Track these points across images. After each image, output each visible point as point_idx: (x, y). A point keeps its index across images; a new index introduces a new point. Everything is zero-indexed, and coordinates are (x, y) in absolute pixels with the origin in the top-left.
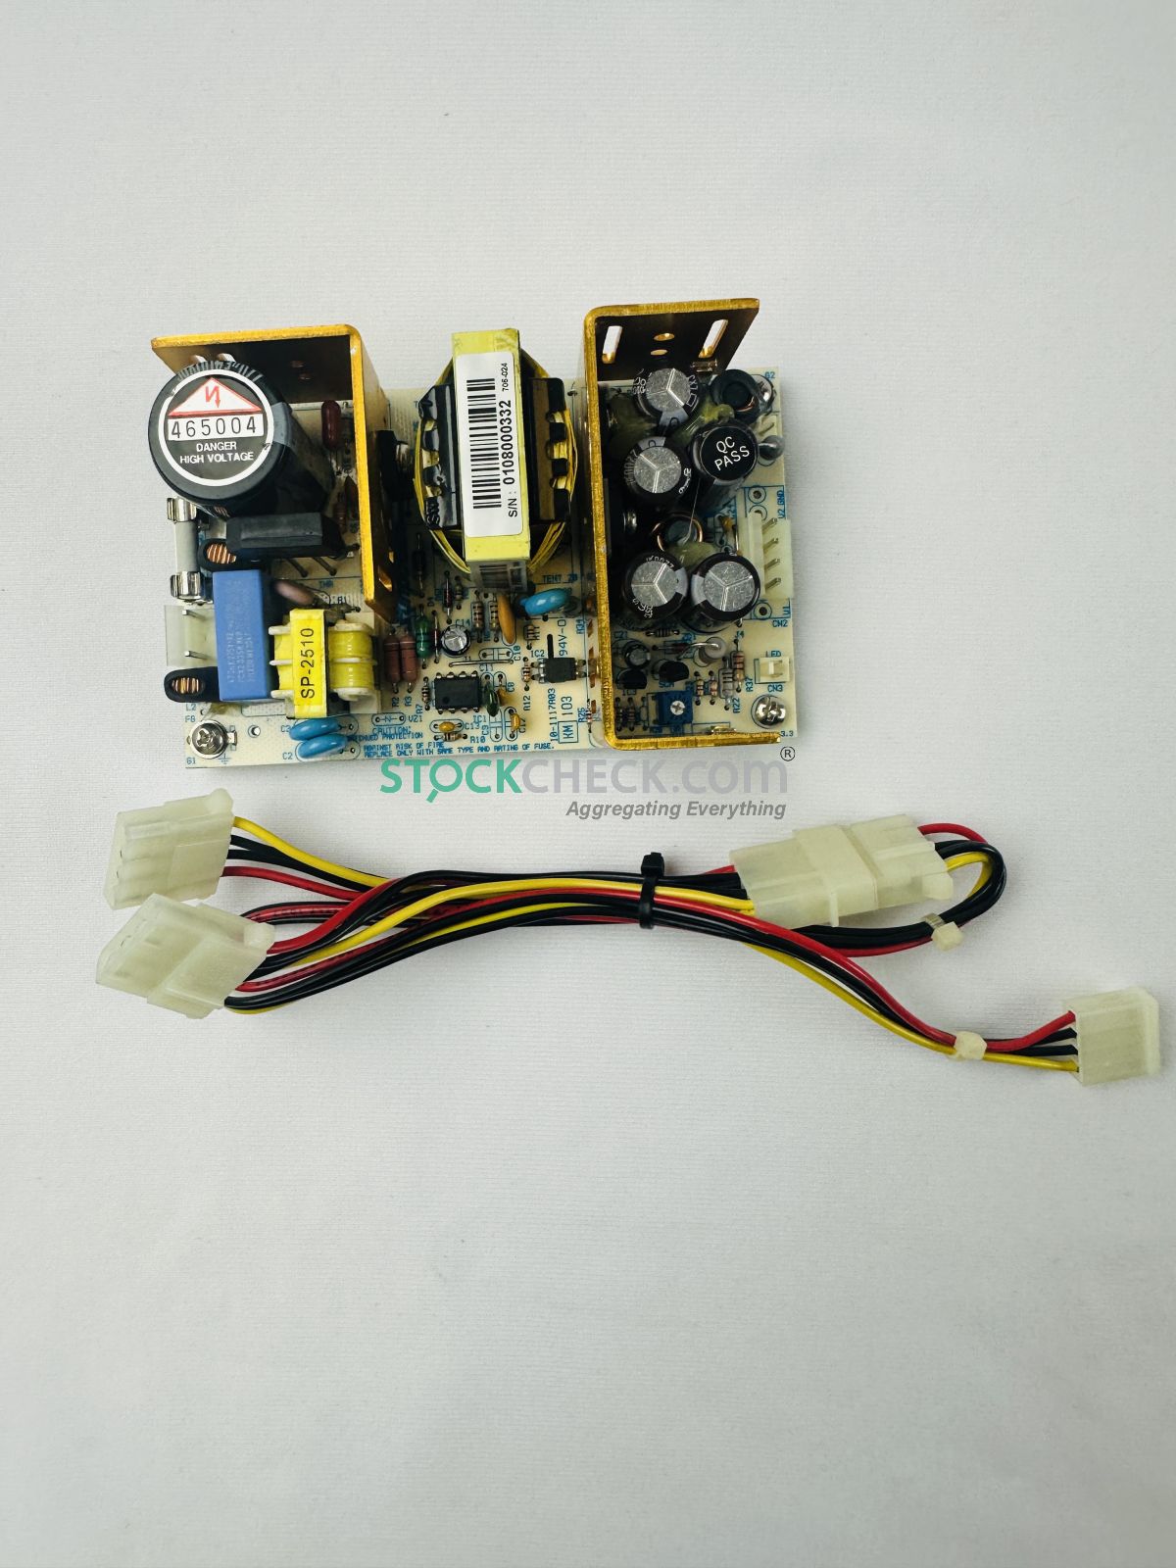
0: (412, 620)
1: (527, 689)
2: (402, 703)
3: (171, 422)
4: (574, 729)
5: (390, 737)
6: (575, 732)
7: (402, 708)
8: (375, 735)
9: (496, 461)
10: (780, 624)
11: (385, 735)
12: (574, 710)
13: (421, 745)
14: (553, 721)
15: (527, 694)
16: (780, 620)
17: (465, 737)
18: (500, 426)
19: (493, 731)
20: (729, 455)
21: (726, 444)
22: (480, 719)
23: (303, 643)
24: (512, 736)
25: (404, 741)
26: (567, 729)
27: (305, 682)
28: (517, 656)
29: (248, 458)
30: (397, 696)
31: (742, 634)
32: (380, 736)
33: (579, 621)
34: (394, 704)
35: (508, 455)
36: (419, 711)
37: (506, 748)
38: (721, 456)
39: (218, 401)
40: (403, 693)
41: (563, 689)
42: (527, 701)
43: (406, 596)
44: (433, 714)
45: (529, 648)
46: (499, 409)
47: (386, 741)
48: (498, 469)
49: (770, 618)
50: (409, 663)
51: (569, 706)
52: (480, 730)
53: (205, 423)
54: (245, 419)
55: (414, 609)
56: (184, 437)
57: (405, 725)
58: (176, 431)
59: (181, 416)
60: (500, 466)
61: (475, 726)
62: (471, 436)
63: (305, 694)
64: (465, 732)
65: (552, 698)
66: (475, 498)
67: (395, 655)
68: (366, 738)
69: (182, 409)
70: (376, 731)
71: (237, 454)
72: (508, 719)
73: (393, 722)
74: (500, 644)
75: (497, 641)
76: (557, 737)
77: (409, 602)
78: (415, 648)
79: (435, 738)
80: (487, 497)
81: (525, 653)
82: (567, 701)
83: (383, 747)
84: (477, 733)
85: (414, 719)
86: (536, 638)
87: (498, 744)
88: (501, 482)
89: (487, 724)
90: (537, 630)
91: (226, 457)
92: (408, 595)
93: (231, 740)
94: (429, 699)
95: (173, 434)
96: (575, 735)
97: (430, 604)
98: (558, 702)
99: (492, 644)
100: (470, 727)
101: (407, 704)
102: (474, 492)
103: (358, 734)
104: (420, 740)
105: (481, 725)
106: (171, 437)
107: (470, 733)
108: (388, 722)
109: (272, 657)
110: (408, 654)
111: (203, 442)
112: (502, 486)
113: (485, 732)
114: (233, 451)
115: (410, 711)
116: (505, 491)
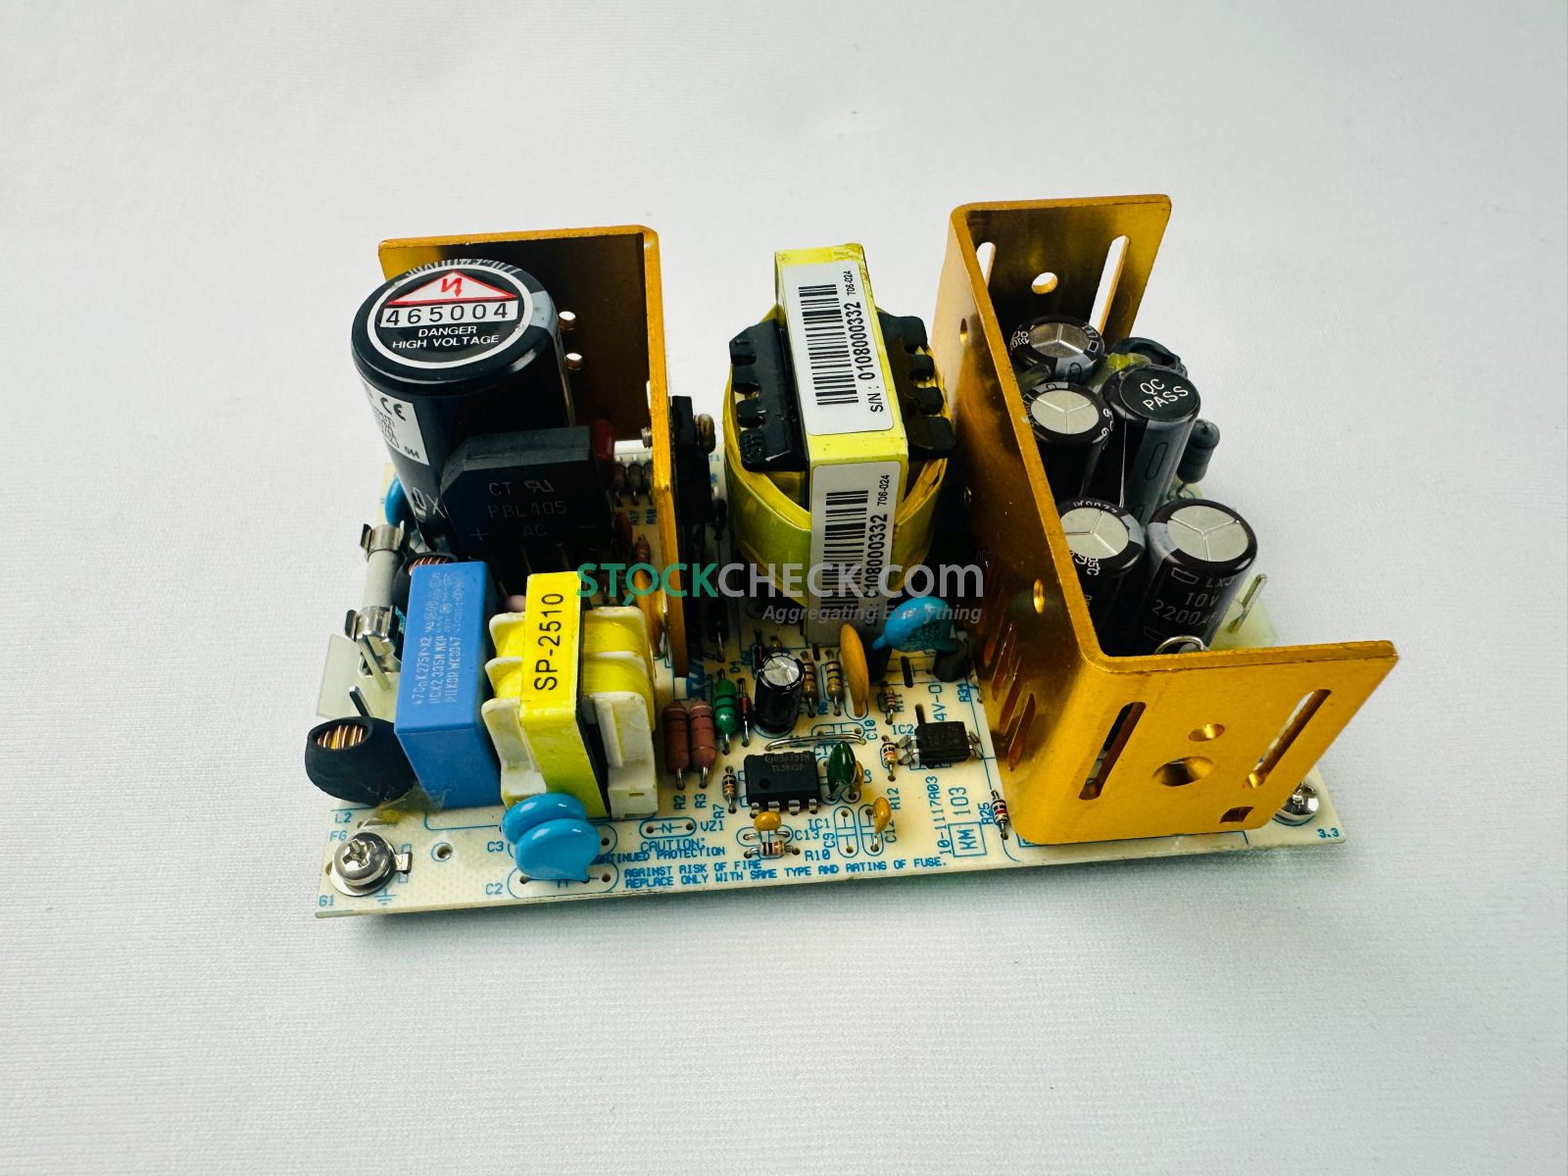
0: (708, 689)
1: (892, 779)
2: (690, 802)
3: (389, 311)
4: (976, 833)
5: (670, 855)
6: (978, 837)
7: (691, 811)
8: (644, 852)
9: (848, 358)
11: (661, 853)
12: (973, 807)
13: (721, 866)
14: (941, 824)
15: (893, 785)
17: (797, 852)
18: (848, 326)
19: (842, 842)
20: (1160, 396)
21: (1152, 386)
22: (819, 824)
23: (545, 613)
24: (875, 849)
25: (692, 861)
26: (965, 835)
27: (543, 666)
28: (871, 734)
29: (491, 341)
30: (681, 794)
32: (653, 854)
33: (960, 686)
34: (679, 805)
35: (863, 352)
36: (718, 815)
37: (867, 867)
38: (1151, 397)
39: (458, 291)
40: (692, 790)
41: (950, 778)
42: (895, 795)
43: (699, 663)
44: (743, 818)
45: (889, 722)
46: (844, 312)
47: (664, 862)
48: (850, 365)
50: (704, 740)
51: (964, 801)
52: (821, 840)
53: (436, 311)
54: (492, 307)
55: (710, 677)
56: (403, 324)
57: (694, 837)
58: (393, 319)
59: (405, 305)
60: (853, 362)
61: (811, 834)
62: (807, 336)
63: (540, 684)
64: (795, 844)
65: (933, 790)
66: (818, 395)
67: (682, 726)
68: (628, 858)
69: (406, 299)
70: (646, 847)
71: (476, 338)
72: (865, 822)
73: (675, 832)
74: (843, 718)
75: (839, 714)
76: (950, 848)
77: (702, 667)
78: (713, 717)
79: (746, 856)
80: (837, 391)
81: (883, 729)
82: (959, 797)
83: (659, 870)
84: (817, 845)
85: (709, 827)
86: (897, 709)
87: (852, 861)
88: (856, 377)
89: (832, 830)
90: (900, 699)
91: (460, 341)
92: (701, 660)
93: (402, 862)
94: (735, 797)
95: (389, 321)
96: (979, 843)
97: (734, 669)
98: (944, 797)
99: (831, 719)
100: (804, 836)
101: (699, 805)
102: (816, 388)
103: (616, 852)
104: (719, 859)
105: (822, 832)
106: (384, 324)
107: (803, 846)
108: (667, 833)
109: (491, 652)
110: (702, 726)
111: (429, 328)
112: (857, 381)
113: (829, 843)
114: (472, 335)
115: (704, 815)
116: (863, 388)
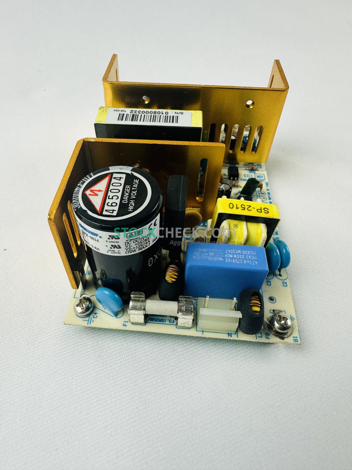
3: (105, 213)
9: (157, 116)
18: (141, 114)
29: (137, 181)
35: (155, 113)
46: (133, 114)
48: (160, 115)
53: (111, 197)
54: (114, 181)
56: (116, 208)
58: (112, 212)
59: (103, 208)
62: (143, 122)
66: (172, 123)
69: (98, 207)
71: (134, 186)
80: (173, 119)
88: (167, 115)
91: (134, 190)
95: (112, 213)
111: (122, 200)
112: (169, 115)
114: (131, 187)
116: (171, 114)
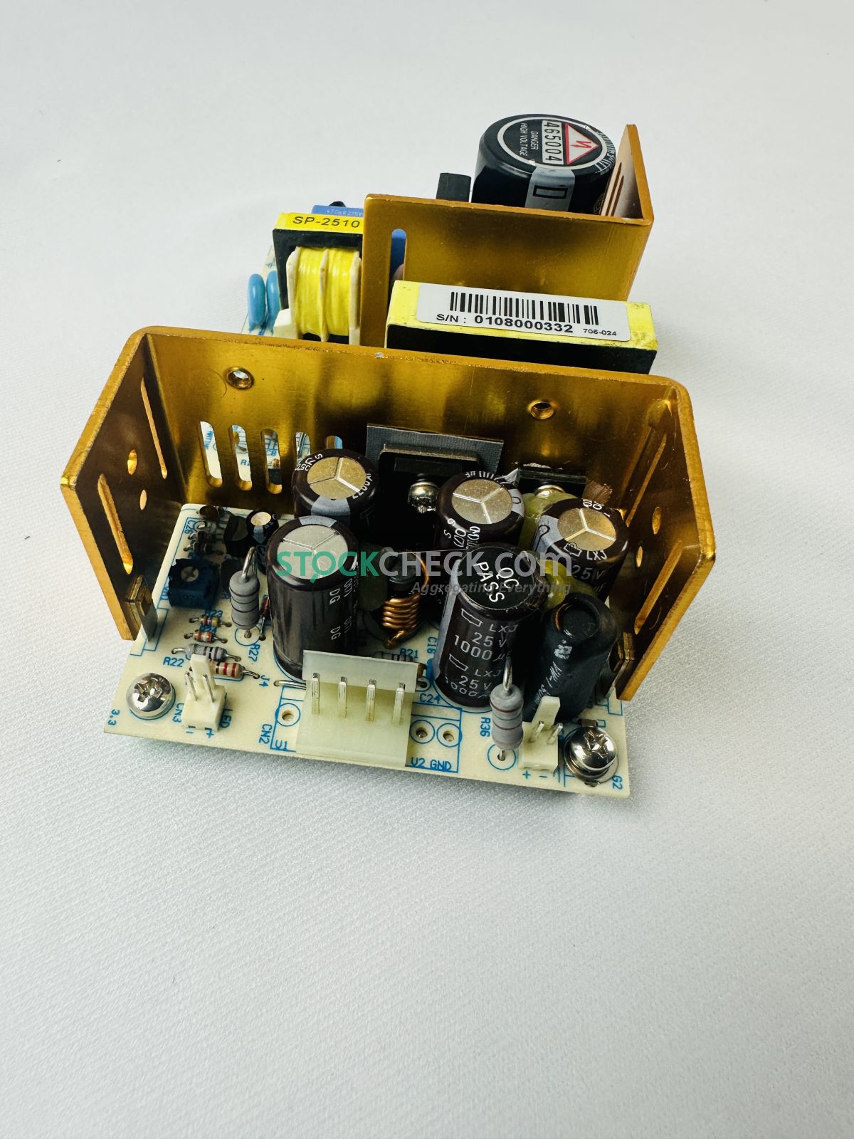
10: (265, 734)
16: (271, 734)
18: (543, 321)
20: (494, 579)
31: (265, 685)
46: (563, 323)
48: (494, 313)
49: (277, 722)
60: (497, 316)
62: (533, 304)
80: (463, 303)
88: (479, 314)
102: (471, 297)
112: (474, 314)
116: (467, 315)
